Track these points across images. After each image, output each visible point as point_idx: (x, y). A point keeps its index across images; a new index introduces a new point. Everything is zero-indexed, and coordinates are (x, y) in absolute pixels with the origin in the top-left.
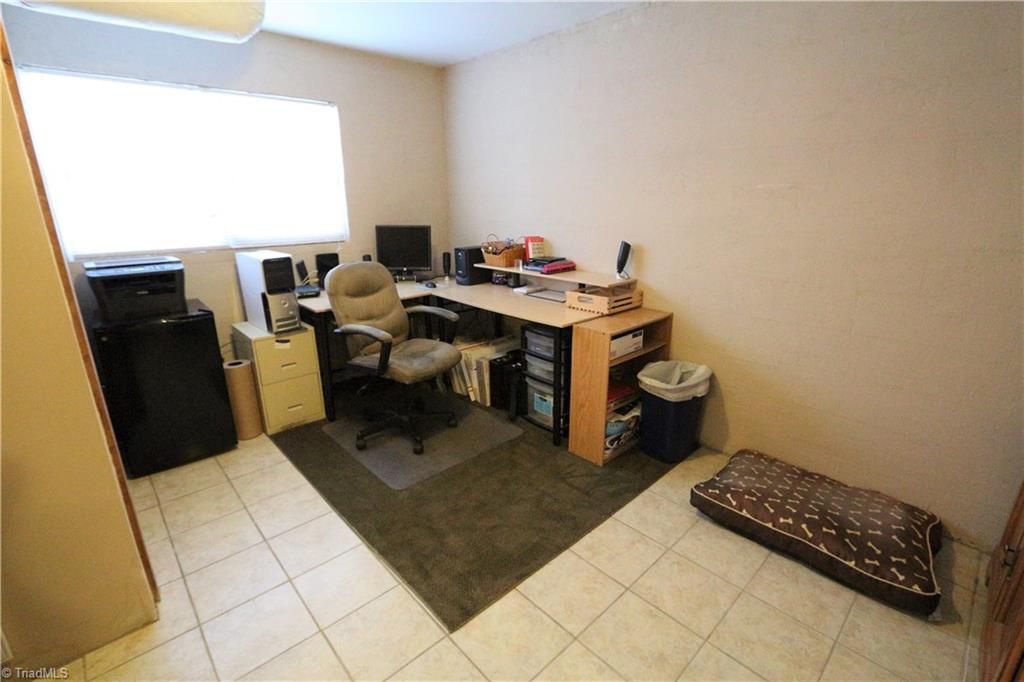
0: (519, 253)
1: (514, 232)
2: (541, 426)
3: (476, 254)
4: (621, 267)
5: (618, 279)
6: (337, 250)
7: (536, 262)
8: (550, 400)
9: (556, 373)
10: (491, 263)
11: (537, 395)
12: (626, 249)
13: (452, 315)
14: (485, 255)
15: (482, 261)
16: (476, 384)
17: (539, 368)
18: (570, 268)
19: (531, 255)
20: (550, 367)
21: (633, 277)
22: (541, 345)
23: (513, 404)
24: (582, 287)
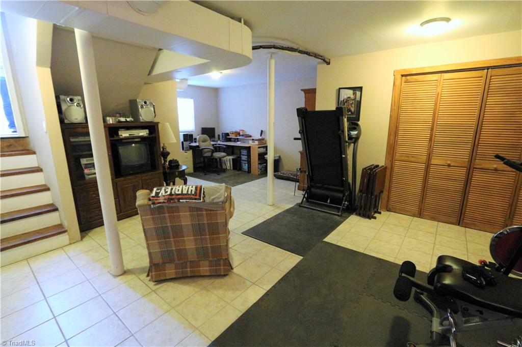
0: (238, 134)
1: (237, 128)
2: (245, 172)
3: (227, 134)
4: (261, 135)
5: (260, 138)
6: (192, 133)
7: (242, 135)
8: (247, 165)
9: (248, 158)
10: (231, 136)
11: (244, 164)
12: (262, 131)
13: (225, 146)
14: (230, 135)
15: (229, 136)
16: (229, 165)
17: (244, 158)
18: (250, 136)
19: (241, 134)
20: (246, 157)
21: (264, 137)
22: (244, 152)
23: (238, 168)
24: (253, 140)
